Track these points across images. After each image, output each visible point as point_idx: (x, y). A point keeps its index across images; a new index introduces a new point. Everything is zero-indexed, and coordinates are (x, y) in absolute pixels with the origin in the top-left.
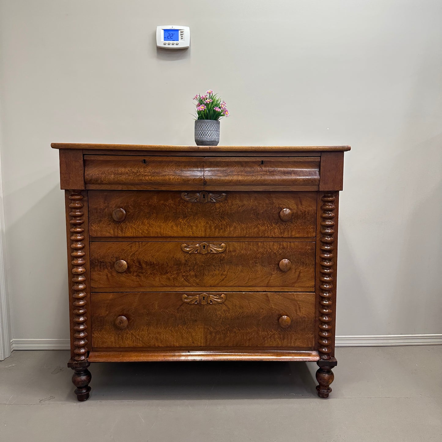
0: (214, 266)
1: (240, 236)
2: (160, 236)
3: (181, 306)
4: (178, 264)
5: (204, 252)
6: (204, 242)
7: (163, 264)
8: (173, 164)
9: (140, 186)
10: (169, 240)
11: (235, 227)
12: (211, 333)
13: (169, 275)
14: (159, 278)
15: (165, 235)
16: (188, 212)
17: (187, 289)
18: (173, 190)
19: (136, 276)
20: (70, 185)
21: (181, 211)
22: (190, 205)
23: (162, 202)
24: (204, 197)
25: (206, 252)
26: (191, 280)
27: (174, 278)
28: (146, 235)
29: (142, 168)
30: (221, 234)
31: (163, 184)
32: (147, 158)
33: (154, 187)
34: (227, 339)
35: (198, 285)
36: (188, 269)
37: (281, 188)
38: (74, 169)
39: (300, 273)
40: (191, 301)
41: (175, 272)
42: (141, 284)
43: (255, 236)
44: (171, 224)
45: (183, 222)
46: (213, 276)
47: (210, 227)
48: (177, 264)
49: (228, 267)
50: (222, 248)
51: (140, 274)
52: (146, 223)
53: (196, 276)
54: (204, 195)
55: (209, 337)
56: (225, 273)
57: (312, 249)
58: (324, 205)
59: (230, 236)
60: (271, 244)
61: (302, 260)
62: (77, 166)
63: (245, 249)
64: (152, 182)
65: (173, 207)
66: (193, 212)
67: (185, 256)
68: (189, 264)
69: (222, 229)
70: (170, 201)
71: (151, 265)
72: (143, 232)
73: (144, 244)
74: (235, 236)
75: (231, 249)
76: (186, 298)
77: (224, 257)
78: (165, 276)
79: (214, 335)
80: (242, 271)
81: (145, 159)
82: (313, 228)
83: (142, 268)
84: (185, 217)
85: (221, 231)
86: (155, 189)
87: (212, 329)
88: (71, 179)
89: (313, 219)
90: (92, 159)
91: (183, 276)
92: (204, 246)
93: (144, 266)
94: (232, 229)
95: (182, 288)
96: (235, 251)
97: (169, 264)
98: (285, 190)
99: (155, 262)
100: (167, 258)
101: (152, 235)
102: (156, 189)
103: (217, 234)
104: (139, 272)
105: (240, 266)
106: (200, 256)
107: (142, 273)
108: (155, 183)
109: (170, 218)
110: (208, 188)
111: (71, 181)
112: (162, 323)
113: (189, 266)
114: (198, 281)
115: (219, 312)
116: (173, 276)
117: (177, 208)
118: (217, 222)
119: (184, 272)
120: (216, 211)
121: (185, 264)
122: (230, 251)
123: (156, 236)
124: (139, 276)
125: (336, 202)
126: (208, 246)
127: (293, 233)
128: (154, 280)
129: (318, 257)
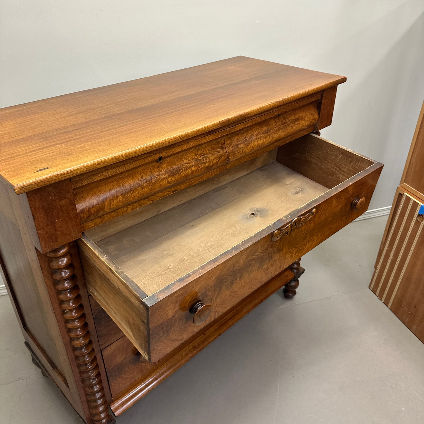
8: (193, 149)
9: (155, 196)
18: (194, 184)
20: (59, 241)
29: (156, 169)
31: (183, 182)
32: (163, 154)
37: (288, 140)
38: (59, 212)
62: (65, 206)
81: (161, 155)
88: (58, 231)
90: (85, 183)
102: (175, 191)
111: (59, 233)
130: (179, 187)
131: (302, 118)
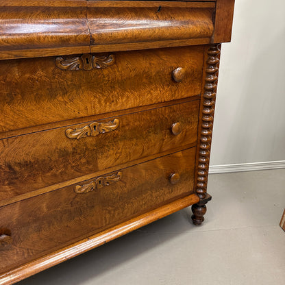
0: (108, 146)
1: (133, 106)
2: (33, 124)
3: (74, 199)
4: (64, 154)
5: (95, 133)
6: (94, 121)
7: (44, 160)
8: (39, 11)
10: (47, 127)
11: (128, 97)
12: (109, 212)
13: (54, 170)
14: (42, 179)
15: (40, 123)
16: (68, 85)
17: (79, 180)
18: (47, 56)
19: (9, 184)
21: (58, 86)
22: (69, 76)
23: (27, 75)
24: (88, 63)
25: (98, 133)
26: (84, 169)
27: (61, 173)
28: (12, 128)
30: (113, 108)
31: (28, 48)
33: (14, 53)
34: (126, 211)
35: (91, 171)
36: (78, 156)
37: (177, 44)
39: (186, 132)
40: (86, 190)
41: (61, 166)
42: (18, 191)
43: (149, 103)
44: (46, 104)
45: (62, 100)
46: (107, 157)
47: (99, 102)
48: (63, 156)
49: (122, 143)
50: (115, 124)
51: (15, 181)
52: (8, 111)
53: (88, 163)
54: (87, 59)
55: (108, 216)
56: (119, 151)
57: (196, 107)
58: (210, 59)
59: (123, 108)
60: (163, 109)
61: (189, 119)
63: (139, 121)
64: (8, 45)
65: (45, 81)
66: (75, 85)
67: (72, 144)
68: (79, 151)
69: (113, 101)
70: (40, 73)
71: (27, 165)
72: (7, 124)
73: (10, 140)
74: (128, 107)
75: (125, 124)
76: (80, 189)
77: (117, 134)
78: (49, 174)
79: (112, 212)
80: (136, 144)
82: (199, 85)
83: (15, 173)
84: (65, 93)
85: (113, 104)
86: (16, 56)
87: (110, 208)
89: (200, 76)
91: (72, 167)
92: (95, 127)
93: (17, 169)
94: (124, 100)
95: (73, 180)
96: (128, 125)
97: (53, 158)
98: (181, 45)
99: (32, 161)
100: (48, 152)
101: (21, 126)
103: (108, 110)
104: (12, 179)
105: (135, 139)
106: (91, 139)
107: (17, 178)
108: (14, 46)
109: (44, 97)
110: (96, 49)
112: (56, 223)
113: (79, 154)
114: (91, 167)
115: (117, 190)
116: (60, 171)
117: (51, 82)
118: (106, 93)
119: (73, 162)
120: (104, 80)
121: (73, 153)
122: (123, 126)
123: (28, 126)
124: (14, 183)
125: (218, 55)
126: (100, 126)
127: (183, 94)
128: (35, 183)
129: (201, 114)
130: (24, 53)
131: (193, 23)
